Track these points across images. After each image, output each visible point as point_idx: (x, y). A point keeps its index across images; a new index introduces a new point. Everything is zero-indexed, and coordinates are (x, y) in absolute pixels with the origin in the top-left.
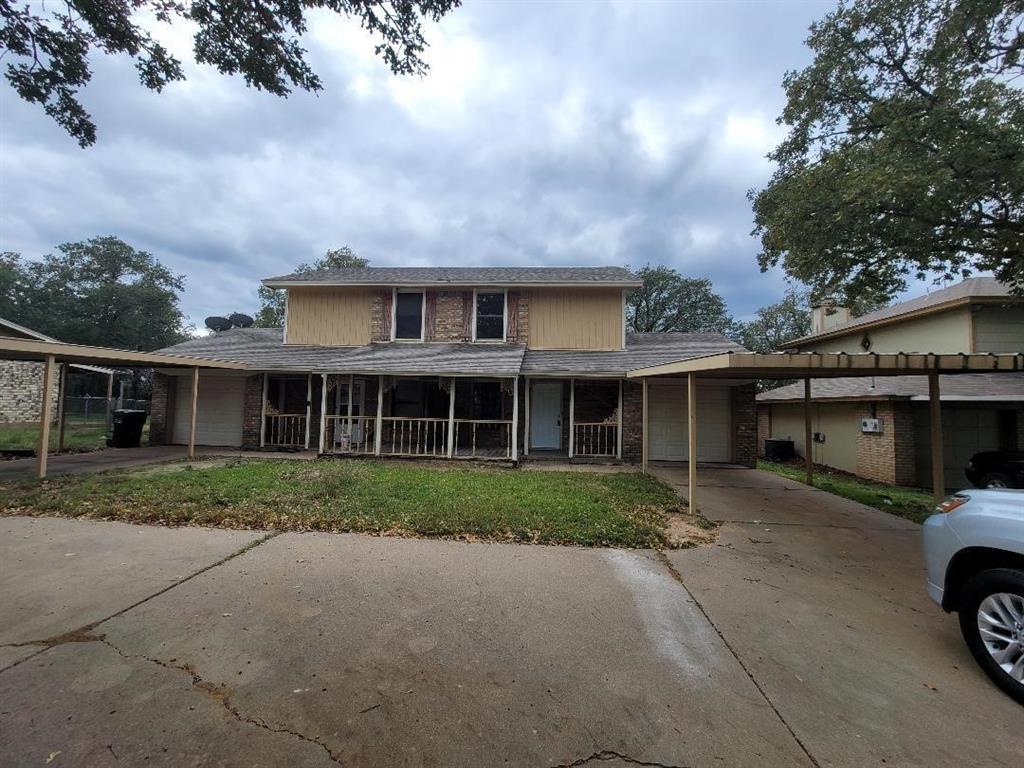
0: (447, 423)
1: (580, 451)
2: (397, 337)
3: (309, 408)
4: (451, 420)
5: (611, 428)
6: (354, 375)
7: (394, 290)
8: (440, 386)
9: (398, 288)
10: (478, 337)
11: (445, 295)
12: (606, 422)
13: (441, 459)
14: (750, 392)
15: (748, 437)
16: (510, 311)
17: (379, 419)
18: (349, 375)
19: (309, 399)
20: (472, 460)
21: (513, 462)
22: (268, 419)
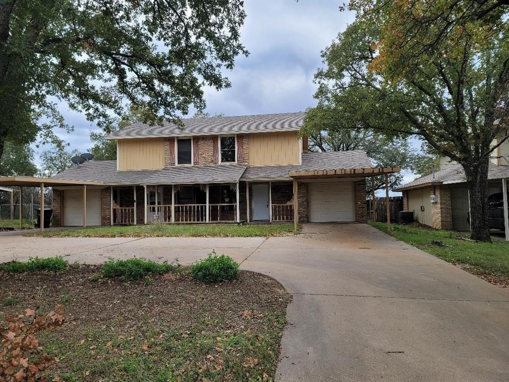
0: (205, 206)
1: (276, 219)
2: (179, 164)
3: (135, 203)
4: (207, 205)
5: (291, 206)
6: (158, 186)
7: (176, 138)
8: (201, 188)
9: (177, 137)
10: (222, 161)
11: (203, 139)
12: (288, 203)
13: (204, 223)
14: (363, 184)
15: (362, 208)
16: (238, 146)
17: (173, 206)
18: (155, 186)
19: (135, 199)
20: (217, 223)
21: (237, 223)
22: (115, 210)
